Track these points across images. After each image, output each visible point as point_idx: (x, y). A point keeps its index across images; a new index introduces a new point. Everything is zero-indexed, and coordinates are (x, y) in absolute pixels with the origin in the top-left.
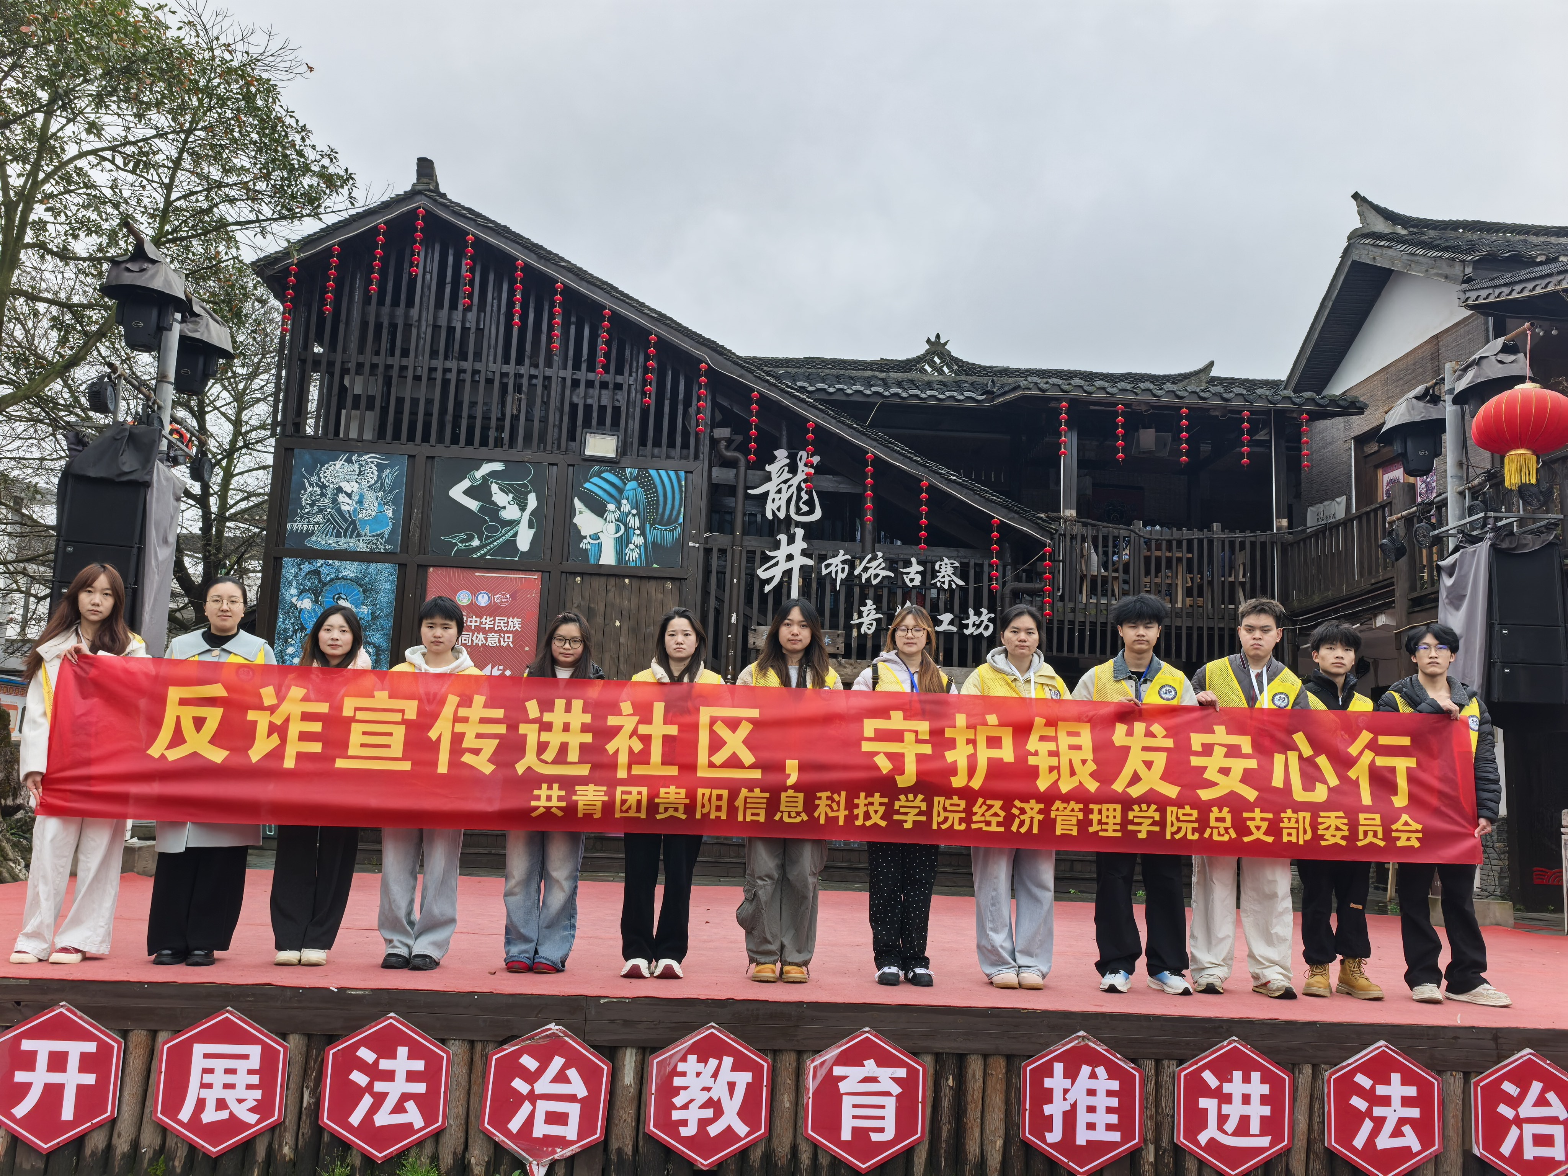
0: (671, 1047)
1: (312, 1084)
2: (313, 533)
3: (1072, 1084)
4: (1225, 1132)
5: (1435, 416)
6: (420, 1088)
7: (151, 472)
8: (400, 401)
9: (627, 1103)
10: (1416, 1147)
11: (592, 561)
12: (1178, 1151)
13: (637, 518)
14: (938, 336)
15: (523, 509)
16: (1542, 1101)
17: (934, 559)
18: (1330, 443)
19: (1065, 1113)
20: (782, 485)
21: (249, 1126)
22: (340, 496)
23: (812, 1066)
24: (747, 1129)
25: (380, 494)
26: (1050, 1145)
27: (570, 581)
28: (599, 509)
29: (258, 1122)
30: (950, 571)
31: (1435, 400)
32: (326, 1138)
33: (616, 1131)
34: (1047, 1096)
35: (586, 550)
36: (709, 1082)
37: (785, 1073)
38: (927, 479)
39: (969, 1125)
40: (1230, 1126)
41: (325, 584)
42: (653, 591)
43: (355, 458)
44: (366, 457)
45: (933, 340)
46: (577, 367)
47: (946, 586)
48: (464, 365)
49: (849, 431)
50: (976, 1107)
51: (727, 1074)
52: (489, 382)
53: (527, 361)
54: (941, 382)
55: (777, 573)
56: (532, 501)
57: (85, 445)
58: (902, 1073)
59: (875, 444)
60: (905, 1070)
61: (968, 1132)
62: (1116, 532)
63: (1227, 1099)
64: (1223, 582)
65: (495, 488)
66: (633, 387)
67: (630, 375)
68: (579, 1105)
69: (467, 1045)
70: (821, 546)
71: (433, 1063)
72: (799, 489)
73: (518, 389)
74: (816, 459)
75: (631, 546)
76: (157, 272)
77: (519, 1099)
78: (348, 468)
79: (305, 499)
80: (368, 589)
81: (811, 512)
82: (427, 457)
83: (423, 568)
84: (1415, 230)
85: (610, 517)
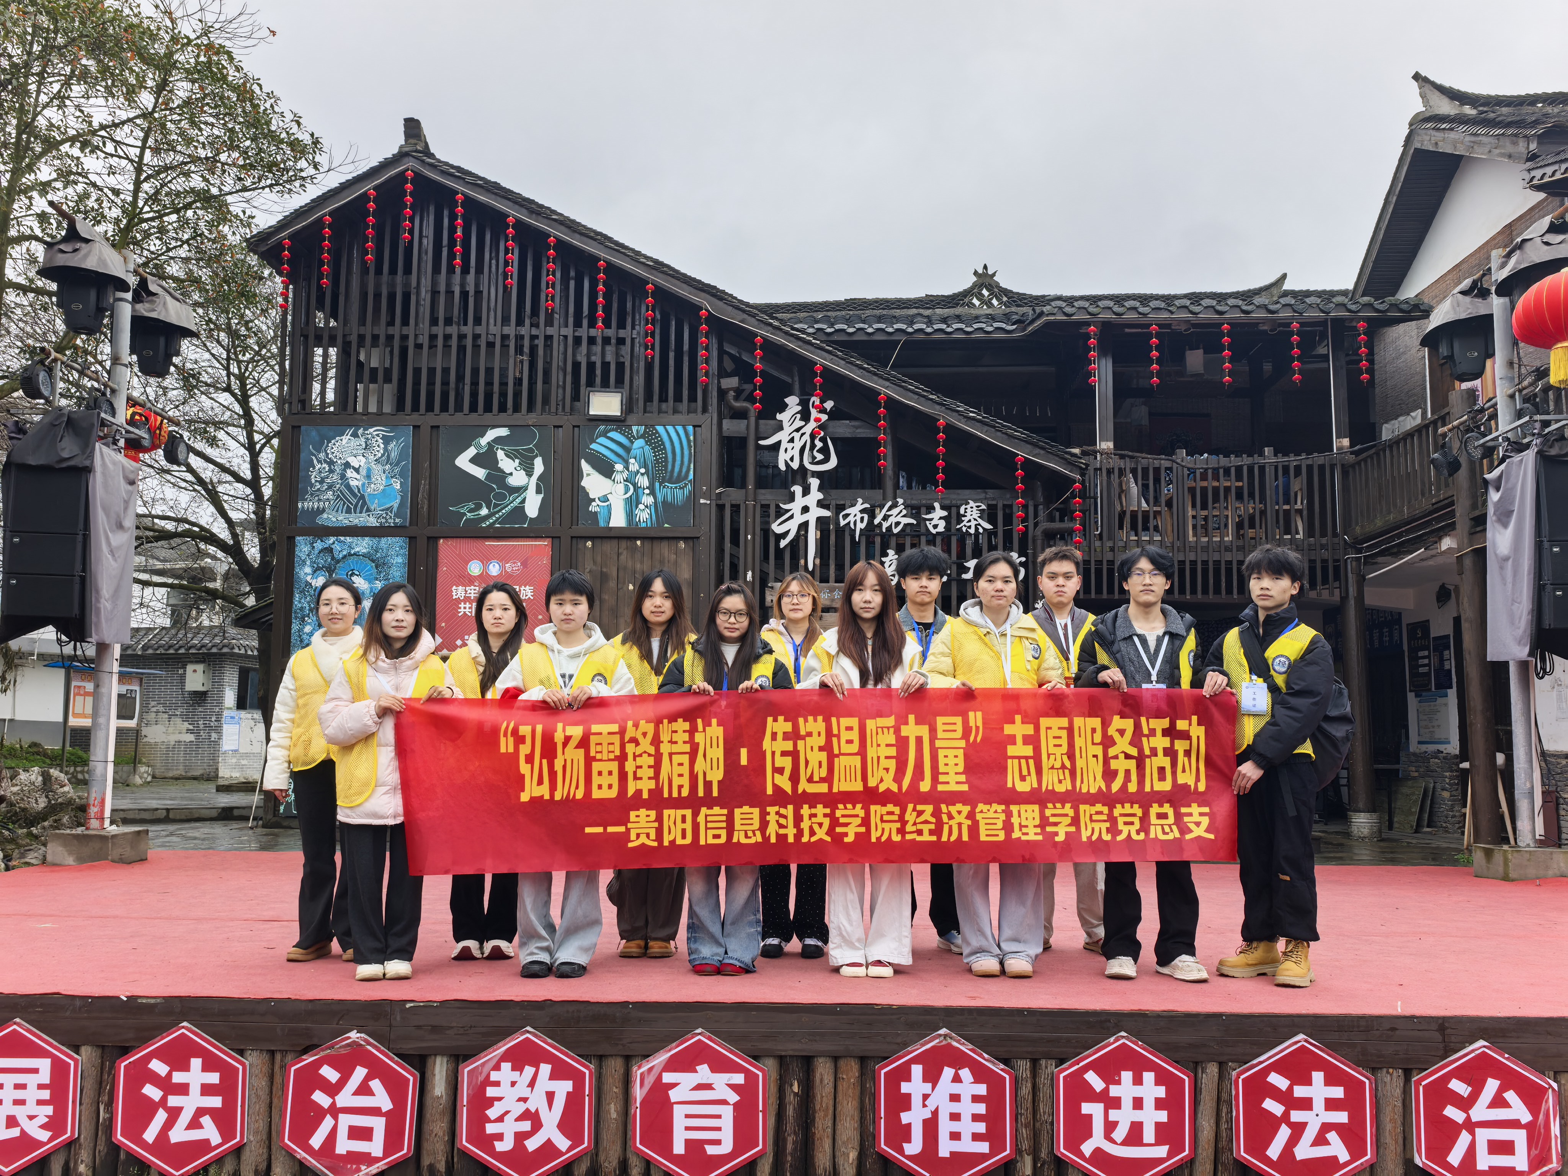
0: (482, 1054)
1: (106, 1098)
2: (324, 510)
3: (933, 1089)
4: (1113, 1142)
5: (1483, 312)
6: (216, 1102)
7: (91, 456)
8: (417, 371)
9: (437, 1116)
10: (1344, 1156)
11: (602, 524)
12: (1060, 1163)
13: (646, 477)
14: (985, 267)
15: (529, 474)
16: (1498, 1102)
17: (959, 502)
18: (1404, 353)
19: (925, 1121)
20: (795, 434)
21: (41, 1144)
22: (348, 471)
23: (639, 1072)
24: (569, 1143)
25: (387, 467)
26: (909, 1158)
27: (580, 546)
28: (606, 469)
29: (51, 1140)
30: (976, 514)
31: (1484, 294)
32: (122, 1156)
33: (426, 1146)
34: (905, 1103)
35: (596, 513)
36: (526, 1092)
37: (610, 1080)
38: (944, 418)
39: (817, 1136)
40: (1120, 1134)
41: (338, 561)
42: (666, 552)
43: (360, 431)
44: (371, 430)
45: (980, 271)
46: (578, 324)
47: (972, 531)
48: (465, 330)
49: (860, 371)
50: (826, 1115)
51: (544, 1083)
52: (491, 345)
53: (527, 322)
54: (987, 316)
55: (792, 526)
56: (539, 466)
57: (24, 432)
58: (739, 1079)
59: (887, 384)
60: (742, 1076)
61: (817, 1143)
62: (1157, 463)
63: (1114, 1103)
64: (1277, 511)
65: (500, 454)
66: (637, 341)
67: (633, 328)
68: (384, 1119)
69: (266, 1057)
70: (838, 495)
71: (229, 1074)
72: (813, 436)
73: (519, 350)
74: (829, 405)
75: (641, 506)
76: (89, 252)
77: (320, 1113)
78: (355, 442)
79: (314, 477)
80: (380, 564)
81: (826, 460)
82: (432, 427)
83: (433, 540)
84: (1485, 109)
85: (619, 477)
